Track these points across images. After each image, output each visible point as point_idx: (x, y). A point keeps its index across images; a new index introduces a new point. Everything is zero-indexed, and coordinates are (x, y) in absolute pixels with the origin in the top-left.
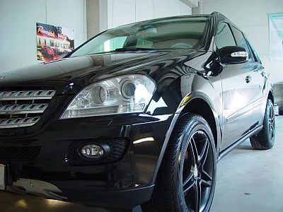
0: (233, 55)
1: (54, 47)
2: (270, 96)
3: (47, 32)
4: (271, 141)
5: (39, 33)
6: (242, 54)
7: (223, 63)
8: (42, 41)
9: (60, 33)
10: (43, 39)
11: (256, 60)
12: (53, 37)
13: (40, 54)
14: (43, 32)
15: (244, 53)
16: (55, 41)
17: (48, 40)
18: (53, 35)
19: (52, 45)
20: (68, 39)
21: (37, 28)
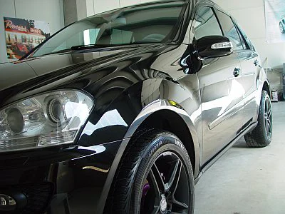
0: (213, 47)
1: (27, 43)
2: (266, 87)
3: (16, 27)
4: (267, 138)
5: (8, 29)
6: (224, 45)
7: (202, 57)
8: (12, 37)
9: (33, 27)
10: (12, 35)
11: (248, 48)
12: (24, 32)
13: (11, 52)
14: (13, 26)
15: (227, 43)
16: (28, 36)
17: (19, 36)
18: (25, 29)
19: (25, 40)
20: (42, 34)
21: (5, 24)
